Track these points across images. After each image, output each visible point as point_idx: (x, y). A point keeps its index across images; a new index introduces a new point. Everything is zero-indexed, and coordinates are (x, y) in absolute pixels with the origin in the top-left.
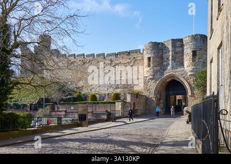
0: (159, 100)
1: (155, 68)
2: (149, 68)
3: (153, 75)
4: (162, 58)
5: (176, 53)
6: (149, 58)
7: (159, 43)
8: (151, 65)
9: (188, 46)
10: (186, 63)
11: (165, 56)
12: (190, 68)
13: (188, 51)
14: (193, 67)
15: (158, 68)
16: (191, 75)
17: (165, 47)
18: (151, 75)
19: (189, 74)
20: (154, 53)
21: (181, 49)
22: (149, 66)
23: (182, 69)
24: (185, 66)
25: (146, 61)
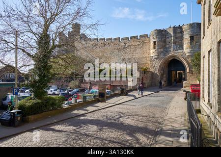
0: (162, 75)
1: (159, 50)
2: (154, 50)
3: (158, 56)
4: (165, 42)
5: (176, 38)
6: (155, 42)
7: (163, 30)
8: (156, 48)
9: (187, 32)
10: (185, 46)
11: (168, 40)
12: (188, 50)
13: (187, 36)
14: (191, 49)
15: (162, 50)
16: (189, 56)
17: (168, 33)
18: (156, 56)
19: (187, 54)
20: (159, 38)
21: (180, 35)
22: (154, 48)
23: (182, 51)
24: (184, 48)
25: (152, 44)
